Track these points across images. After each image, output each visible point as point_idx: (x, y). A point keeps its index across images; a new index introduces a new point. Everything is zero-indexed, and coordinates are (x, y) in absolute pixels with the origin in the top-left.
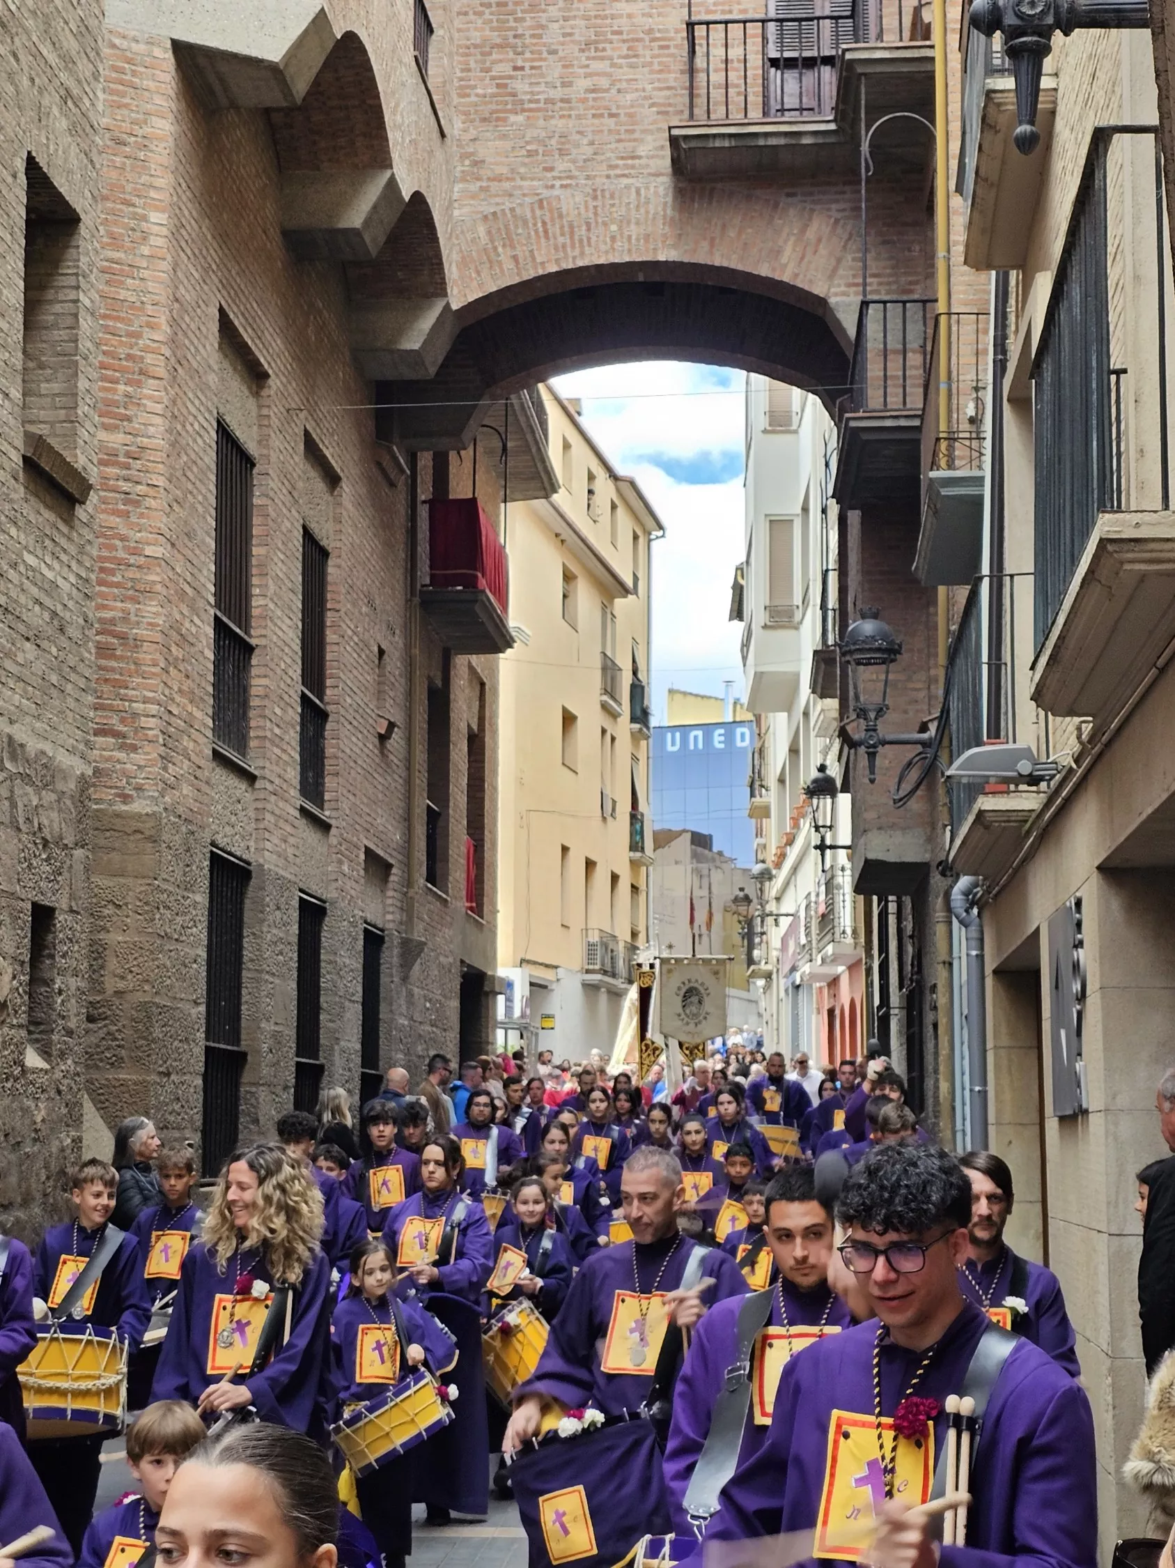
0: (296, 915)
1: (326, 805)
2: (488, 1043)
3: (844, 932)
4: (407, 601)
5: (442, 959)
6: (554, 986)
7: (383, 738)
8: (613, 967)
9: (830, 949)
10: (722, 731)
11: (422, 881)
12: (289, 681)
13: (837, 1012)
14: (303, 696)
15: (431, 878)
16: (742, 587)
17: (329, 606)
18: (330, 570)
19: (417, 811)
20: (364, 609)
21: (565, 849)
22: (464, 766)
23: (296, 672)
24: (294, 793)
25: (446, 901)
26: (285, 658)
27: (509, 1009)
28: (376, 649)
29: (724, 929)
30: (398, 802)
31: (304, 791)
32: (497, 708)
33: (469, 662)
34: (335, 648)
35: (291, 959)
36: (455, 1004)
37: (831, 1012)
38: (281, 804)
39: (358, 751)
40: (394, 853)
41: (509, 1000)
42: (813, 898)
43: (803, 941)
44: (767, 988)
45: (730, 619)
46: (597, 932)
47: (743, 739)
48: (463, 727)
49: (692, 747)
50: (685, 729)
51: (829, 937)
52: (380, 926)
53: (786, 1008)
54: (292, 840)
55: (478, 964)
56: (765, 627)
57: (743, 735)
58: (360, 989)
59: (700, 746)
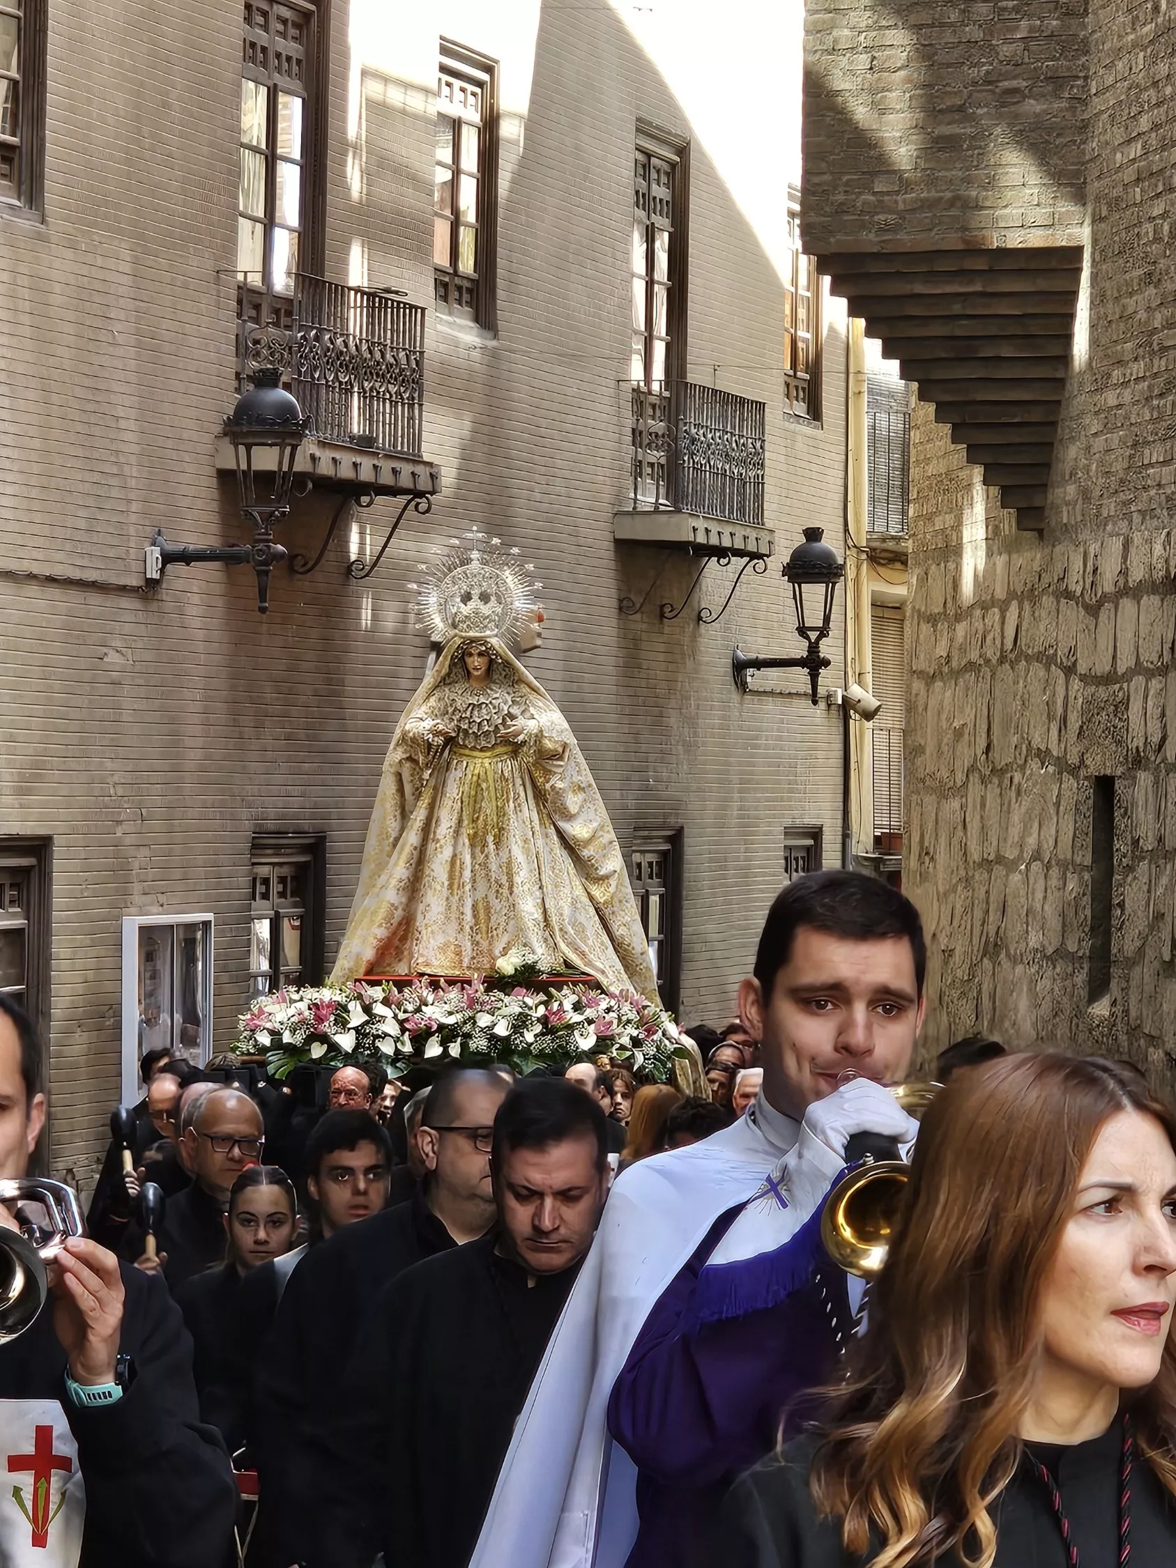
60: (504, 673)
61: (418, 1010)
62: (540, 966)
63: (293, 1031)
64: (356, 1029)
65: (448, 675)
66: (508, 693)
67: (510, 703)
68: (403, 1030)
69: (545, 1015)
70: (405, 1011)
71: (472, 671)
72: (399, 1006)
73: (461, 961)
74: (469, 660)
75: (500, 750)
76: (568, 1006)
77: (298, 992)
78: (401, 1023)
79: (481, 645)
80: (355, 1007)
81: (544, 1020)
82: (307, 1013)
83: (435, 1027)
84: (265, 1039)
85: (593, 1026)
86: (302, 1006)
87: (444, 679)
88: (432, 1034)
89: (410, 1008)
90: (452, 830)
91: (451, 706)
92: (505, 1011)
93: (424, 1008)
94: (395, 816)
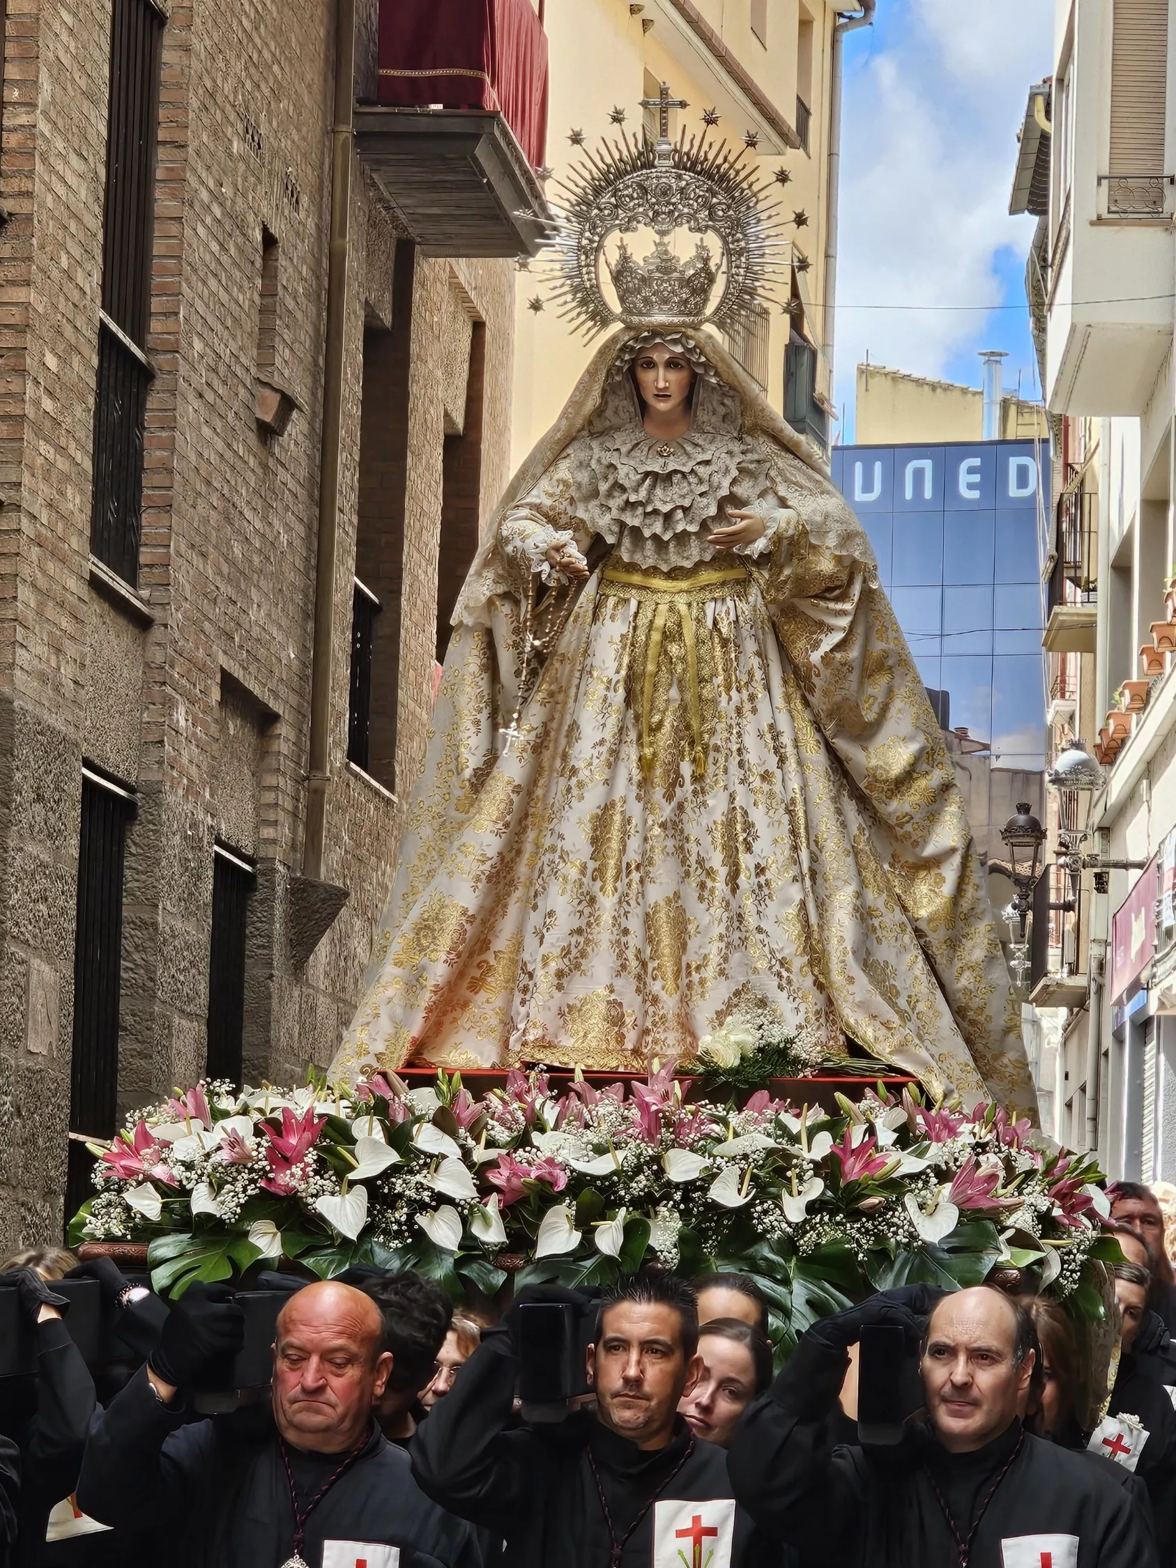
0: (74, 815)
1: (144, 575)
4: (325, 133)
7: (267, 432)
10: (976, 462)
11: (339, 757)
12: (76, 295)
14: (104, 330)
15: (358, 752)
16: (1045, 137)
17: (161, 135)
18: (167, 56)
19: (336, 598)
20: (236, 146)
22: (434, 505)
23: (91, 279)
24: (78, 543)
25: (388, 802)
26: (70, 245)
28: (258, 236)
30: (292, 576)
31: (99, 545)
33: (453, 275)
34: (174, 229)
35: (63, 911)
38: (51, 567)
39: (214, 458)
40: (283, 690)
43: (1168, 919)
44: (1073, 1031)
45: (1013, 211)
47: (1023, 482)
48: (435, 415)
49: (909, 495)
50: (896, 455)
52: (249, 851)
54: (71, 649)
56: (1099, 222)
57: (1023, 472)
58: (203, 987)
59: (928, 494)
60: (722, 410)
61: (523, 1141)
62: (798, 1050)
63: (216, 1188)
64: (368, 1183)
65: (599, 412)
66: (730, 453)
67: (735, 473)
68: (485, 1189)
69: (832, 1155)
70: (490, 1144)
71: (651, 401)
72: (476, 1129)
73: (621, 1038)
74: (647, 377)
75: (707, 576)
76: (886, 1137)
77: (235, 1093)
78: (480, 1172)
79: (675, 342)
80: (368, 1131)
81: (828, 1168)
82: (250, 1142)
83: (562, 1182)
84: (148, 1204)
85: (948, 1187)
86: (242, 1126)
87: (590, 423)
88: (556, 1199)
89: (502, 1135)
90: (604, 749)
91: (606, 478)
92: (733, 1146)
93: (536, 1137)
94: (477, 723)
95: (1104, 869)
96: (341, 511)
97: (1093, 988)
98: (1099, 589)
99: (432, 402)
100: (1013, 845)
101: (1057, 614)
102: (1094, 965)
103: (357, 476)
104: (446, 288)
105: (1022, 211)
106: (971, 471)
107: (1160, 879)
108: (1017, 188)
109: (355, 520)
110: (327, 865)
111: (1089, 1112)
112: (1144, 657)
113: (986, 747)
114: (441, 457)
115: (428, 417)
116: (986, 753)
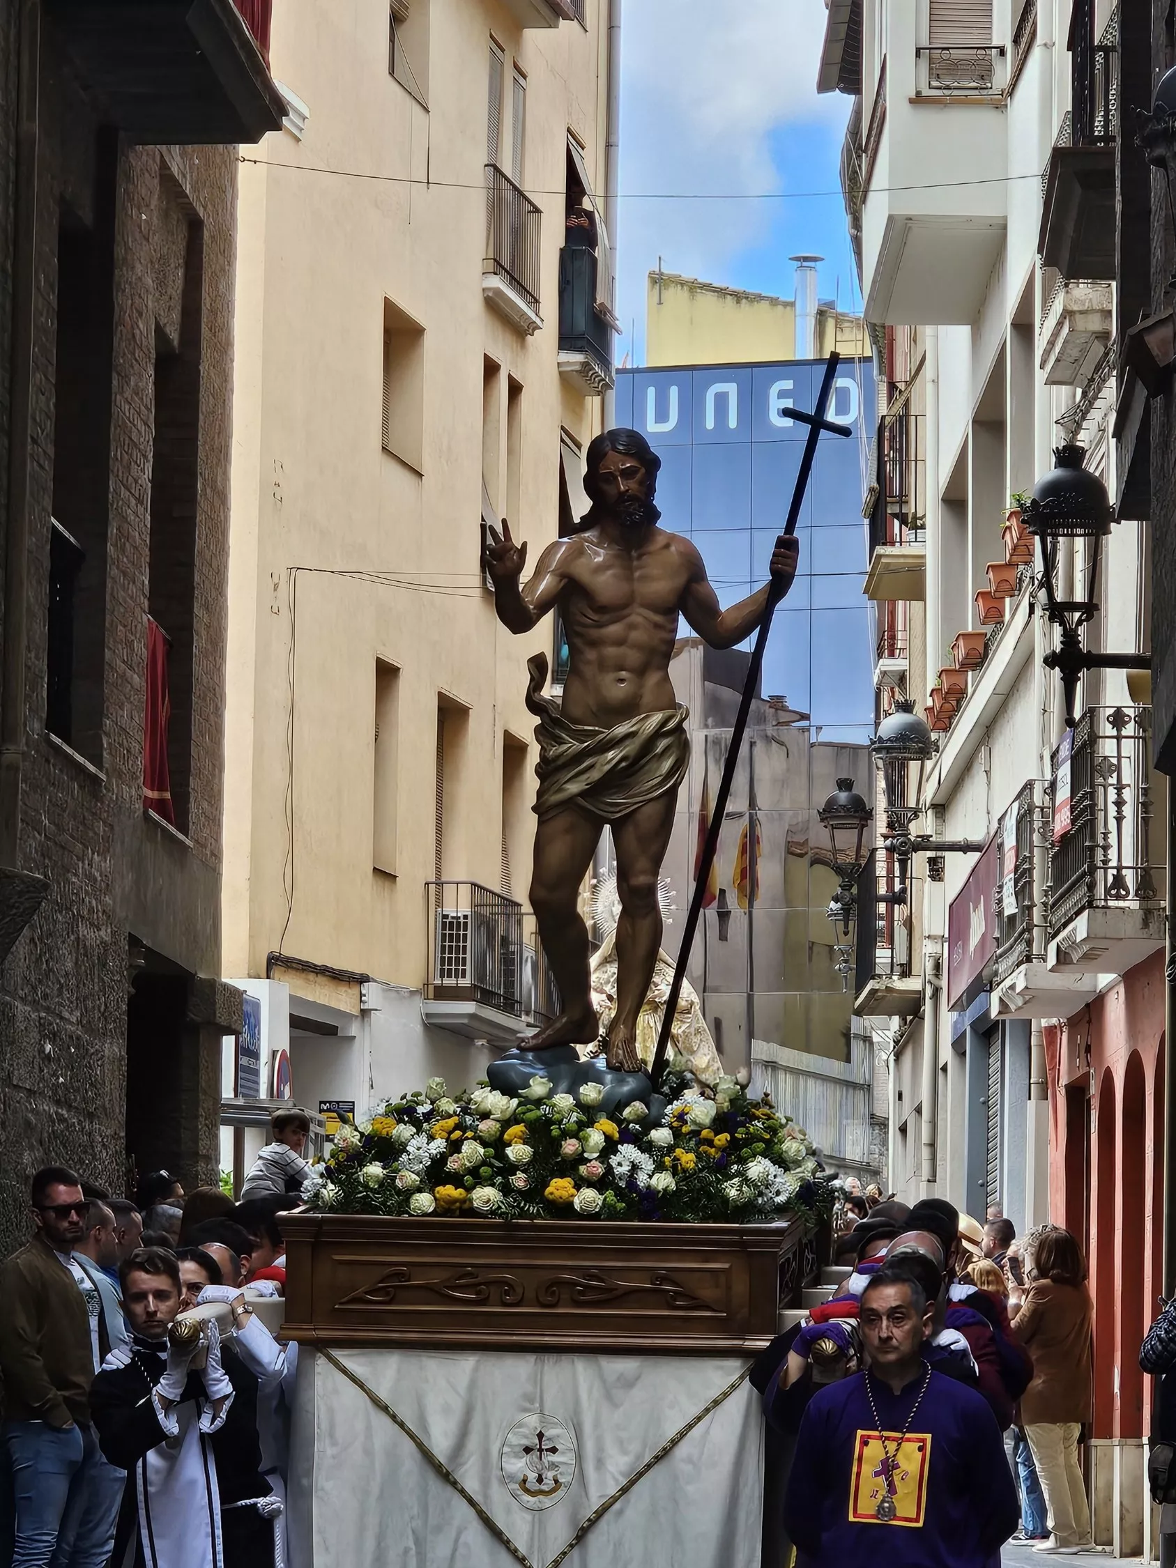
2: (196, 1155)
3: (1119, 881)
5: (83, 930)
6: (354, 1030)
8: (509, 985)
9: (1080, 927)
10: (788, 384)
11: (36, 727)
13: (1094, 1089)
15: (59, 721)
16: (857, 5)
19: (29, 541)
21: (386, 673)
22: (144, 434)
25: (95, 779)
27: (245, 1074)
29: (788, 901)
32: (230, 287)
33: (164, 166)
36: (114, 1049)
37: (1077, 1094)
41: (247, 1052)
42: (1038, 798)
43: (1010, 907)
44: (906, 1042)
45: (823, 86)
46: (465, 890)
47: (841, 406)
48: (145, 330)
49: (710, 424)
50: (695, 377)
51: (1080, 893)
53: (956, 1089)
55: (173, 948)
56: (918, 100)
59: (733, 423)
95: (939, 854)
96: (34, 441)
97: (929, 992)
98: (927, 526)
99: (141, 314)
100: (833, 828)
101: (879, 557)
102: (929, 965)
103: (54, 400)
104: (156, 181)
105: (831, 89)
106: (782, 394)
107: (1002, 860)
108: (826, 63)
109: (51, 451)
110: (25, 854)
111: (925, 1138)
112: (981, 602)
113: (805, 717)
114: (151, 380)
115: (137, 332)
116: (804, 723)
